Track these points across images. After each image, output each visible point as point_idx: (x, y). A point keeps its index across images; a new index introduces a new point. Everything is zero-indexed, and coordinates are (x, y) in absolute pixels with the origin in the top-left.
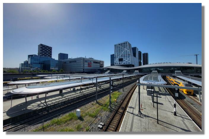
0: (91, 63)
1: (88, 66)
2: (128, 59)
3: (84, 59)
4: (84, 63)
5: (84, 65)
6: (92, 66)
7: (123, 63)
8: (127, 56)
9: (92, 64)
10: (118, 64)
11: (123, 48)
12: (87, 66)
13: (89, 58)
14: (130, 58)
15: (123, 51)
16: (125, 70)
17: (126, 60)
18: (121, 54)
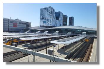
0: (16, 24)
1: (14, 27)
2: (50, 21)
3: (8, 20)
4: (8, 24)
5: (8, 25)
6: (18, 26)
7: (46, 25)
8: (49, 19)
9: (18, 25)
10: (43, 26)
11: (47, 12)
12: (12, 26)
13: (15, 19)
14: (51, 21)
15: (47, 15)
16: (47, 30)
17: (48, 23)
18: (45, 17)
